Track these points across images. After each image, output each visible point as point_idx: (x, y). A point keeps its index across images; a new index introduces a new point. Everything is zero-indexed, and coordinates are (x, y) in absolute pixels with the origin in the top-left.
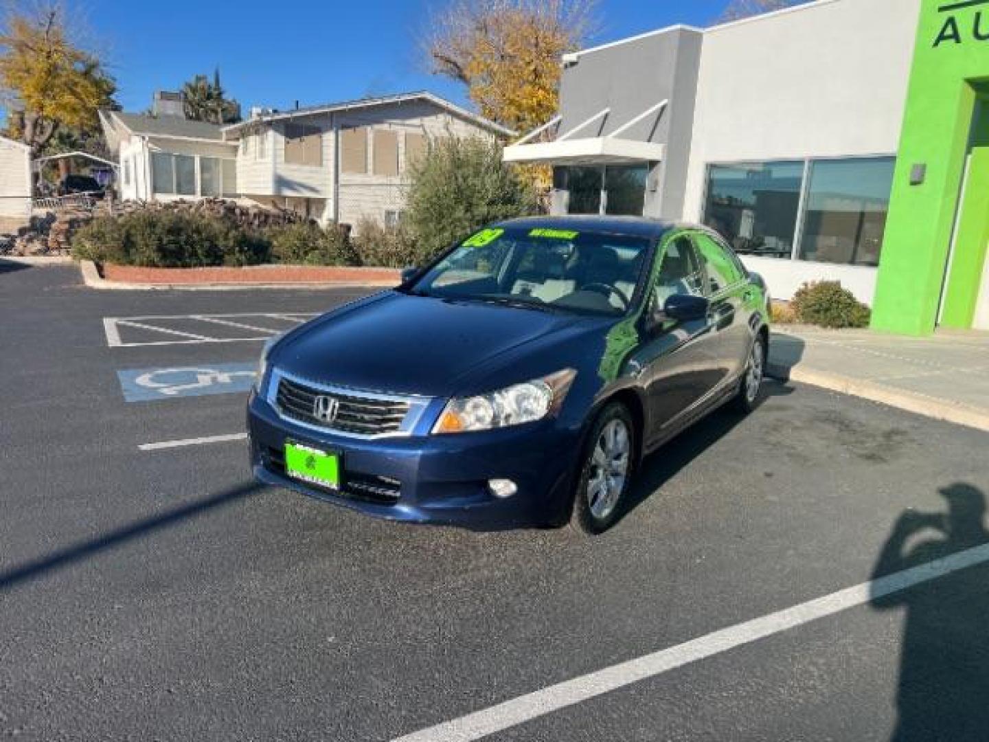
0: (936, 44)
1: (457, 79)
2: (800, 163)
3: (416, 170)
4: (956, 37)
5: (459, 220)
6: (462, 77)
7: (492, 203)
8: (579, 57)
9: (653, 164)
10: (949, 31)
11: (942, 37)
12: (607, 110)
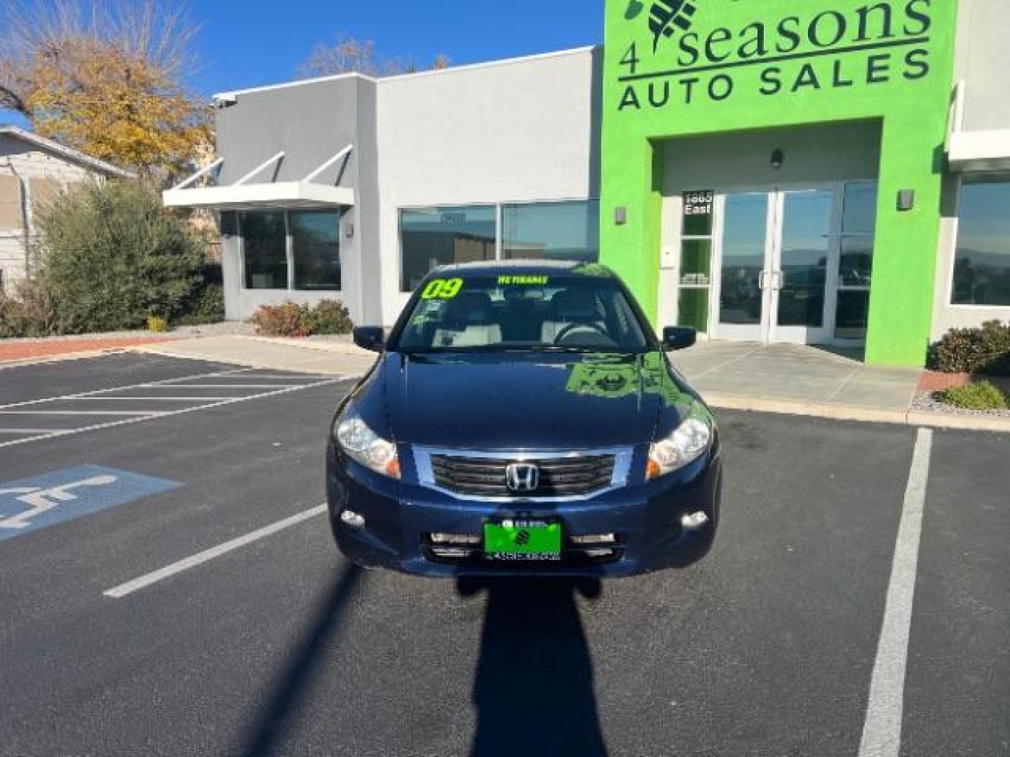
0: (620, 108)
1: (16, 111)
2: (493, 207)
3: (43, 217)
4: (635, 102)
5: (119, 274)
6: (20, 107)
7: (157, 253)
8: (237, 97)
9: (345, 208)
10: (629, 99)
11: (624, 103)
12: (281, 154)
